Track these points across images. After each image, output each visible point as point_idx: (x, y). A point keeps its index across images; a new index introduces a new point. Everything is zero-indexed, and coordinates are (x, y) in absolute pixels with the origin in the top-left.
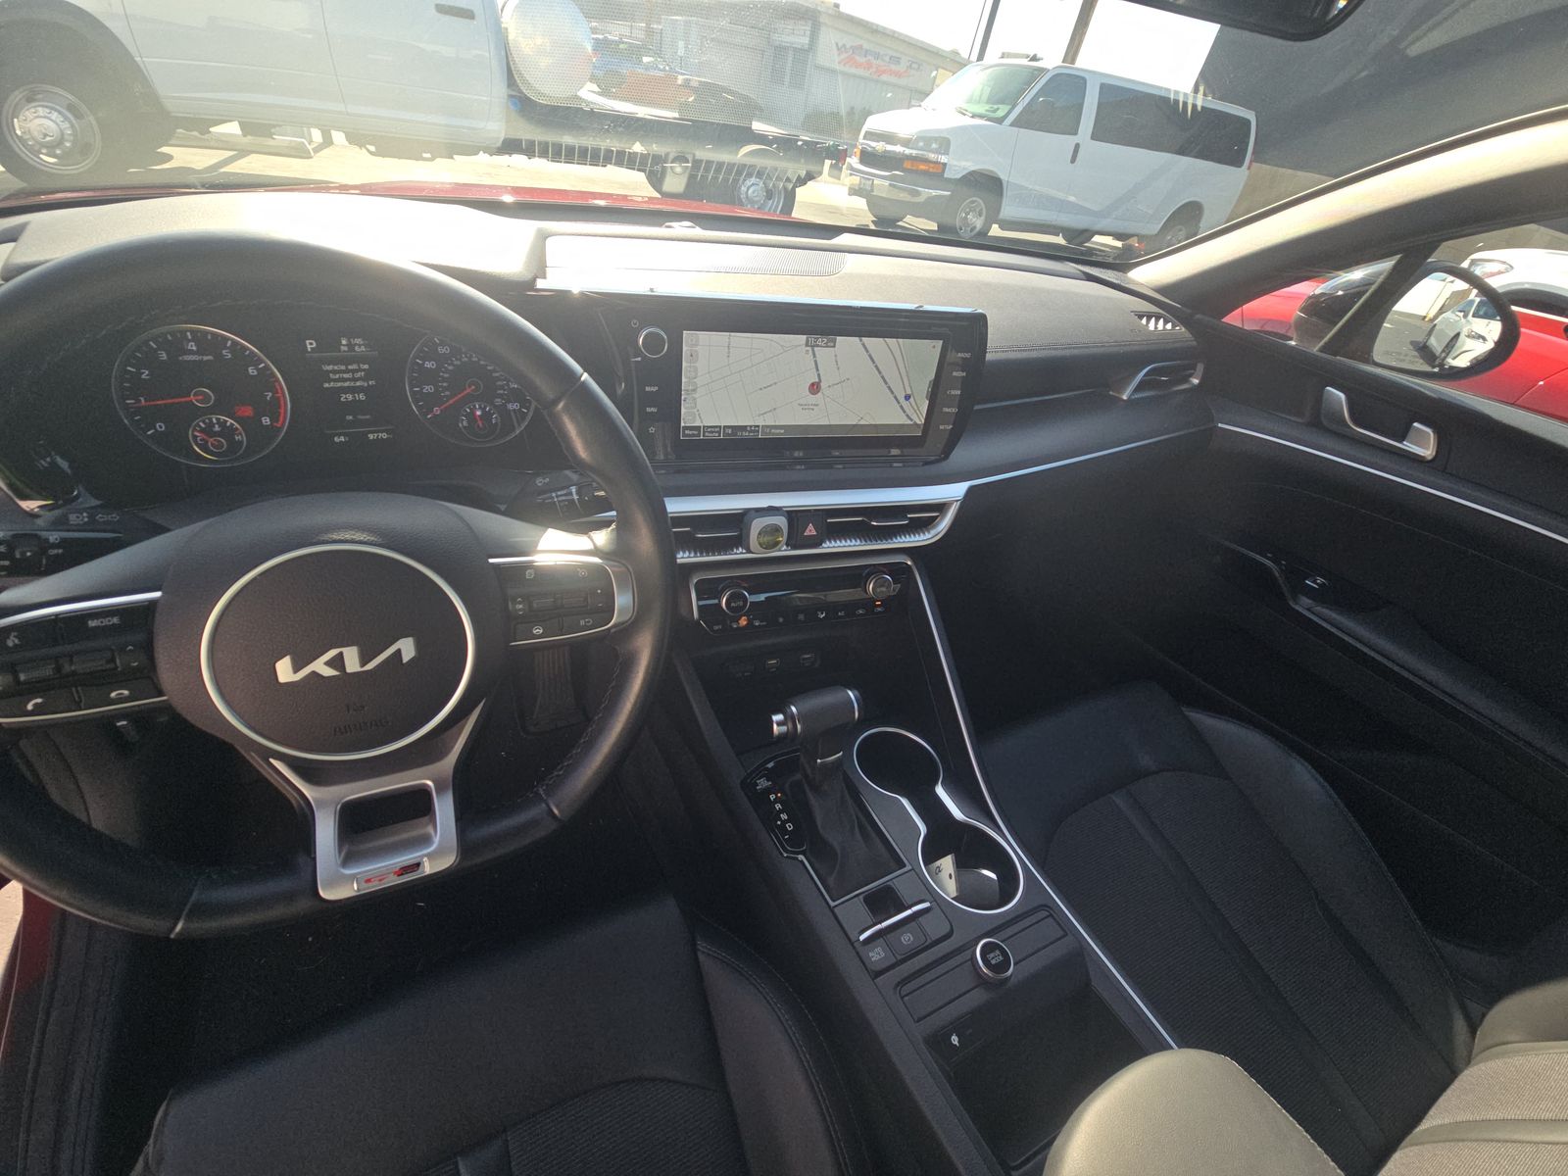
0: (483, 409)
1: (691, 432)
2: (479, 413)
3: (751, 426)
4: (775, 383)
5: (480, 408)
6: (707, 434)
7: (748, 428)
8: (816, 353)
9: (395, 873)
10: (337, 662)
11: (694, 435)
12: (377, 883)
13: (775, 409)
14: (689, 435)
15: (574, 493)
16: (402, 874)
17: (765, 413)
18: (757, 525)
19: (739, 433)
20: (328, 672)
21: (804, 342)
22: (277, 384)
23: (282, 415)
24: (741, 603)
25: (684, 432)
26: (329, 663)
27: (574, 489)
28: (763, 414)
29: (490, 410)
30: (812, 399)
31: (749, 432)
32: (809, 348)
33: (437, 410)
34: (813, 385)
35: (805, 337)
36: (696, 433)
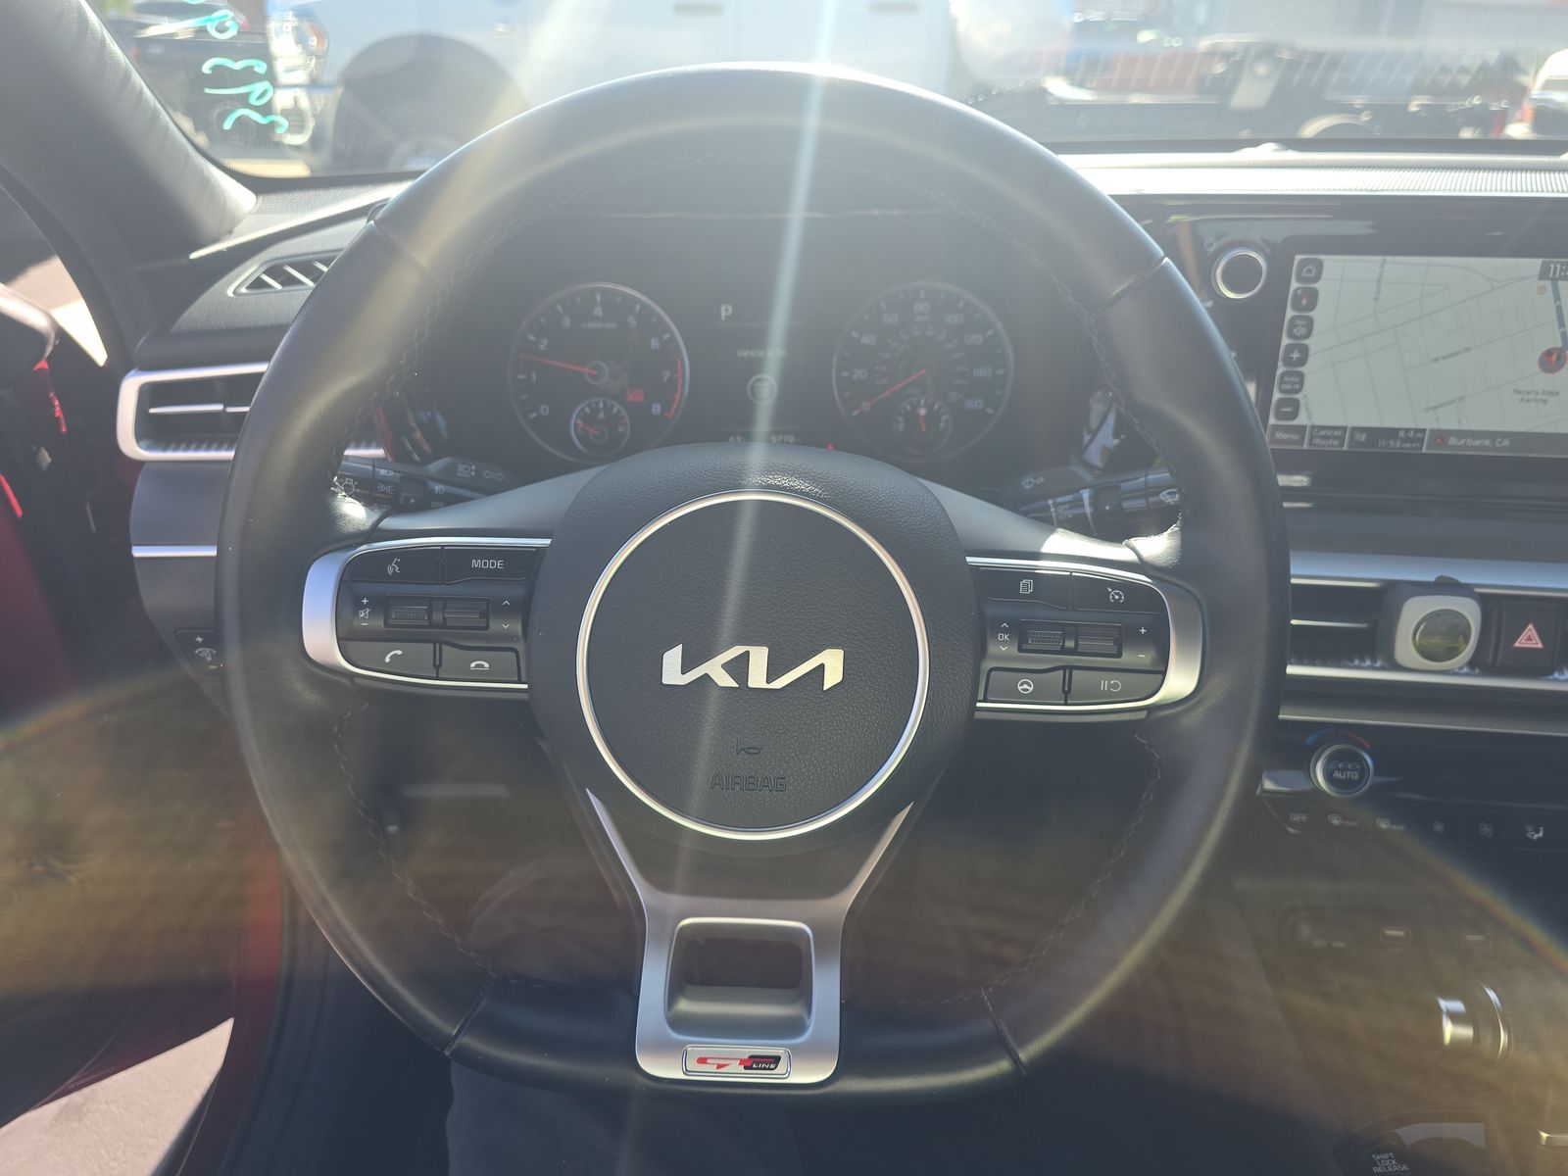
0: (929, 407)
1: (1285, 436)
2: (923, 412)
3: (1407, 430)
4: (1468, 350)
5: (926, 405)
6: (1317, 441)
7: (1402, 434)
8: (1562, 292)
9: (742, 1062)
10: (738, 669)
11: (1290, 442)
12: (713, 1068)
13: (1461, 399)
14: (1281, 441)
15: (1086, 501)
16: (751, 1068)
17: (1440, 406)
18: (1414, 612)
19: (1382, 443)
20: (725, 680)
21: (1538, 271)
22: (679, 361)
23: (677, 401)
24: (1355, 776)
25: (1273, 434)
26: (728, 667)
27: (1086, 494)
28: (1435, 408)
29: (939, 408)
30: (1545, 380)
31: (1404, 441)
32: (1548, 284)
33: (866, 406)
34: (1549, 353)
35: (1540, 260)
36: (1295, 437)
